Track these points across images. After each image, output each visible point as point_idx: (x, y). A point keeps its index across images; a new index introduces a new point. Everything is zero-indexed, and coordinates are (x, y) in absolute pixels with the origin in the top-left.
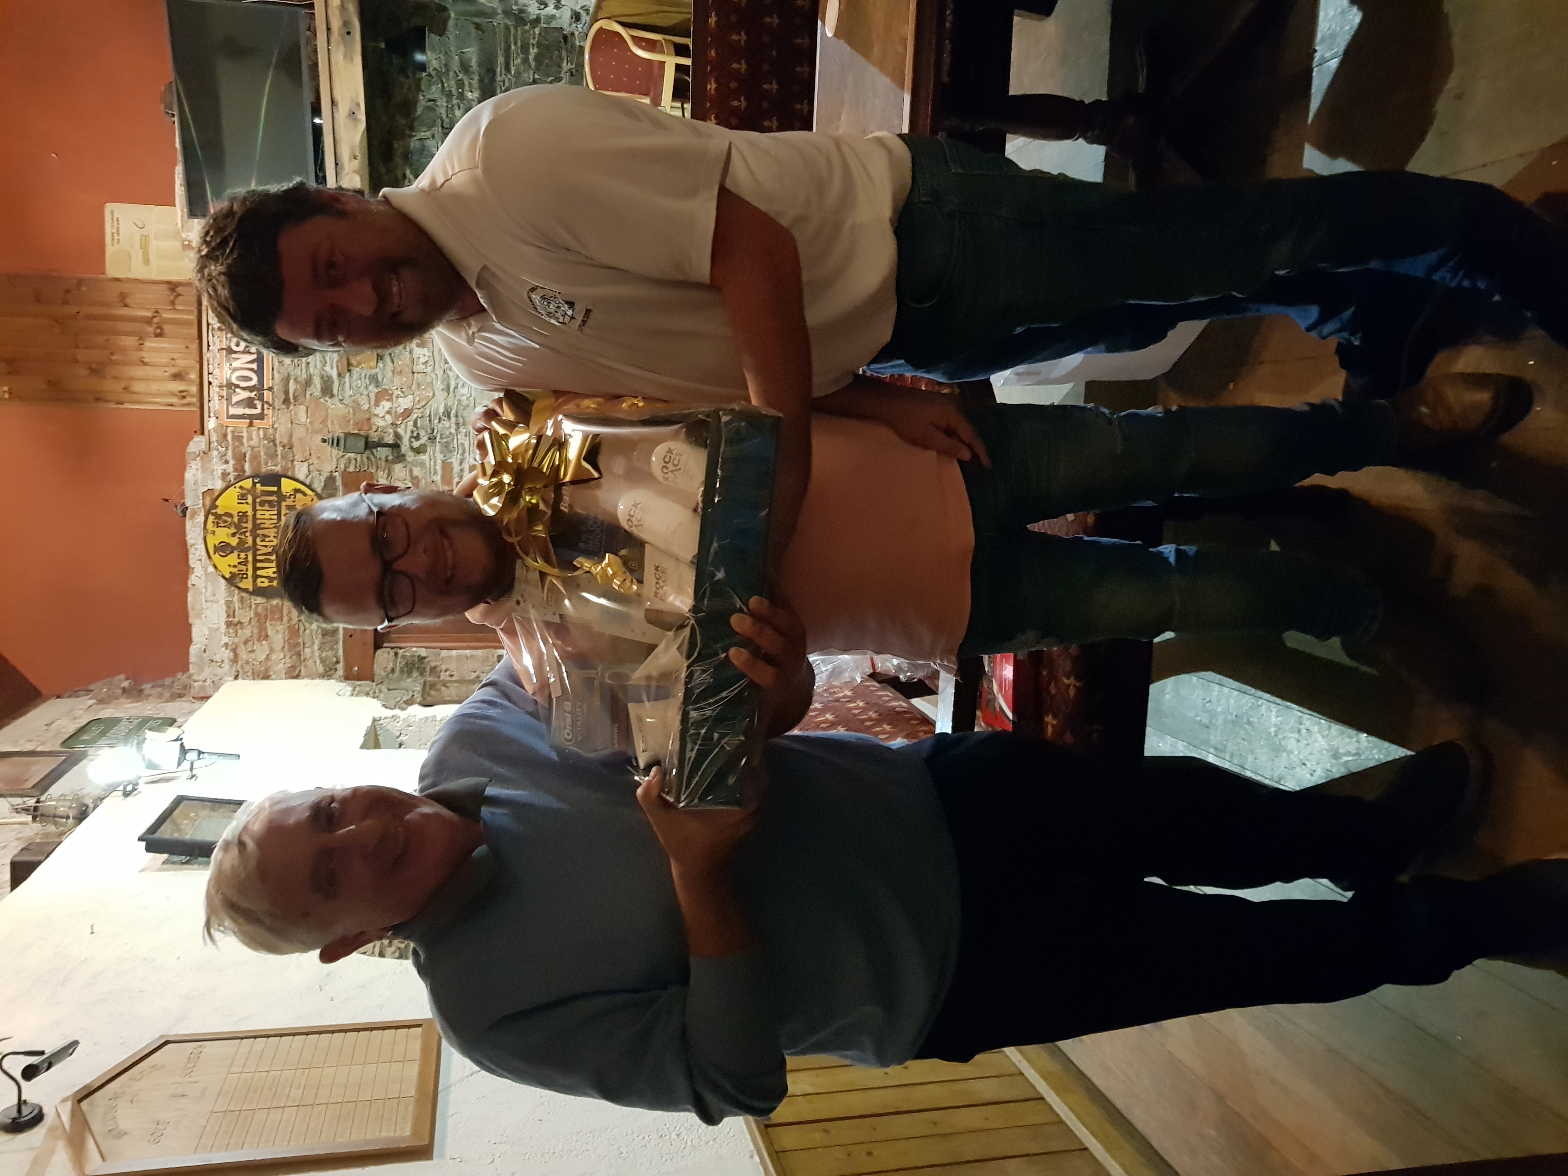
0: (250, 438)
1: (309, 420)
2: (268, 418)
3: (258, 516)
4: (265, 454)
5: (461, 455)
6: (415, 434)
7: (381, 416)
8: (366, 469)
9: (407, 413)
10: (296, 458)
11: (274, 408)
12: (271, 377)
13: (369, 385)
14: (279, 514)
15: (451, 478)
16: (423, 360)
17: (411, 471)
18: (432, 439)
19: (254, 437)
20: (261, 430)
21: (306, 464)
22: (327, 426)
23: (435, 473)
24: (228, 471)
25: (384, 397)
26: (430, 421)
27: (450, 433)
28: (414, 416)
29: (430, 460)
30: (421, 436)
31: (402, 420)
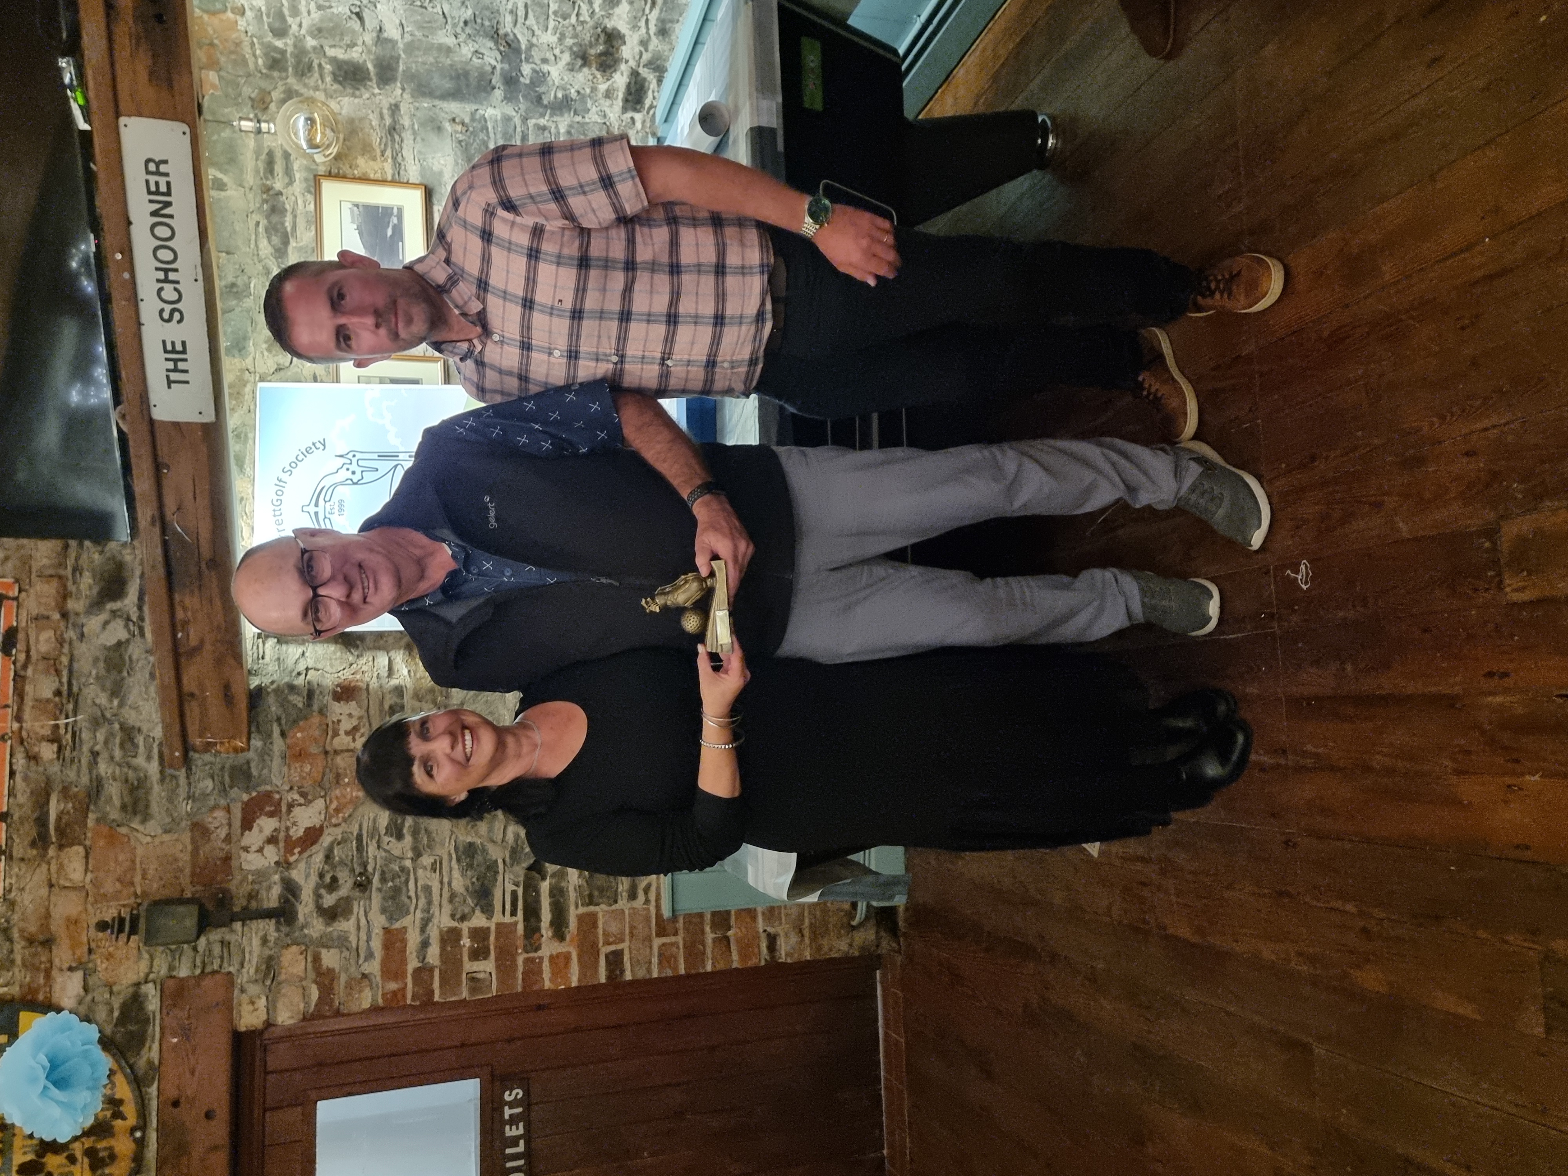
1: (89, 876)
5: (423, 911)
6: (328, 879)
7: (254, 848)
8: (216, 967)
9: (312, 835)
10: (57, 962)
11: (10, 858)
12: (6, 792)
13: (231, 787)
15: (404, 962)
16: (346, 725)
17: (317, 959)
18: (363, 886)
21: (79, 975)
22: (132, 884)
23: (370, 955)
25: (262, 810)
26: (360, 848)
27: (403, 869)
28: (326, 840)
29: (359, 928)
30: (340, 882)
31: (300, 853)
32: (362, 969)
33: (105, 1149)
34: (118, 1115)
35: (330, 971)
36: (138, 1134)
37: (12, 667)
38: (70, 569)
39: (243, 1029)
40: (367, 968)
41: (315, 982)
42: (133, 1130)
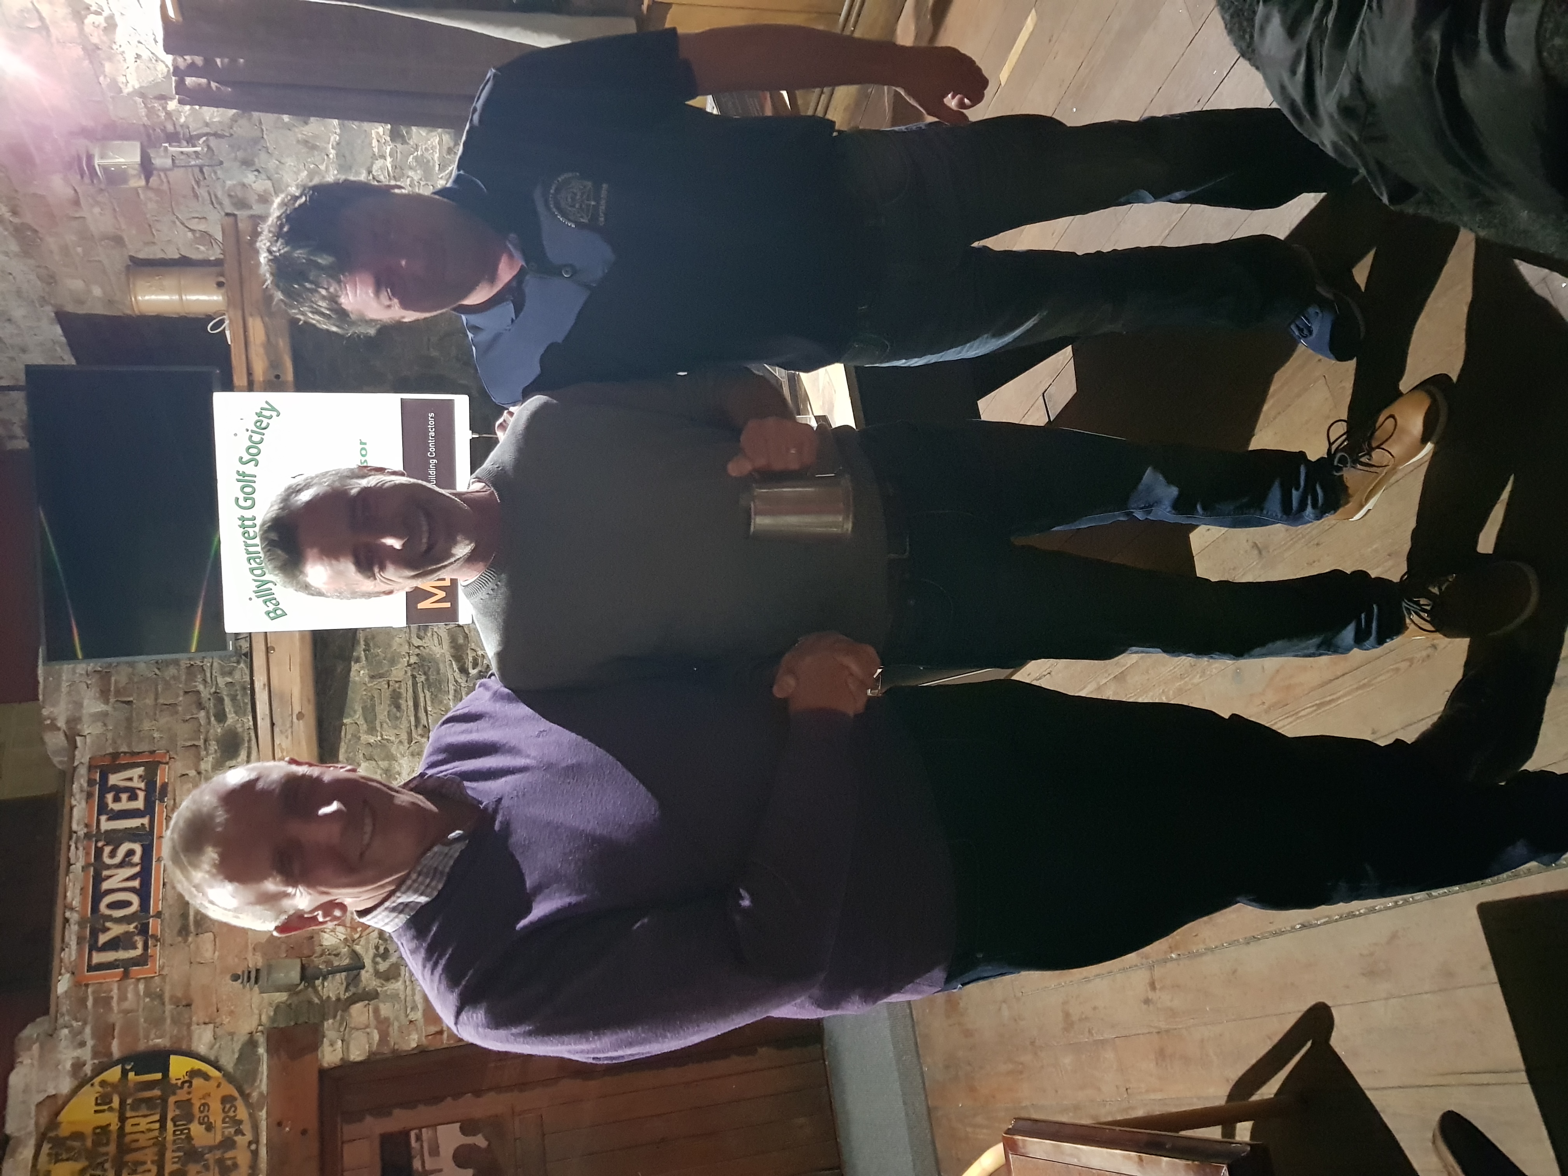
0: (123, 998)
1: (217, 954)
2: (154, 961)
3: (128, 1128)
4: (145, 1022)
6: (382, 950)
8: (306, 1021)
10: (194, 1019)
11: (163, 945)
12: (161, 897)
14: (163, 1122)
17: (376, 1011)
19: (130, 995)
20: (142, 981)
21: (211, 1026)
23: (416, 1007)
24: (84, 1058)
29: (406, 987)
30: (391, 951)
31: (362, 931)
32: (410, 1017)
33: (230, 1159)
34: (239, 1132)
35: (387, 1019)
36: (253, 1147)
37: (165, 810)
38: (202, 741)
39: (325, 1065)
40: (412, 1016)
41: (376, 1028)
42: (250, 1143)
